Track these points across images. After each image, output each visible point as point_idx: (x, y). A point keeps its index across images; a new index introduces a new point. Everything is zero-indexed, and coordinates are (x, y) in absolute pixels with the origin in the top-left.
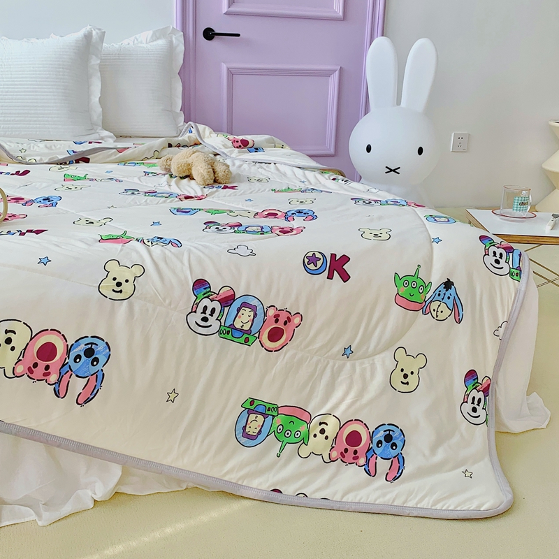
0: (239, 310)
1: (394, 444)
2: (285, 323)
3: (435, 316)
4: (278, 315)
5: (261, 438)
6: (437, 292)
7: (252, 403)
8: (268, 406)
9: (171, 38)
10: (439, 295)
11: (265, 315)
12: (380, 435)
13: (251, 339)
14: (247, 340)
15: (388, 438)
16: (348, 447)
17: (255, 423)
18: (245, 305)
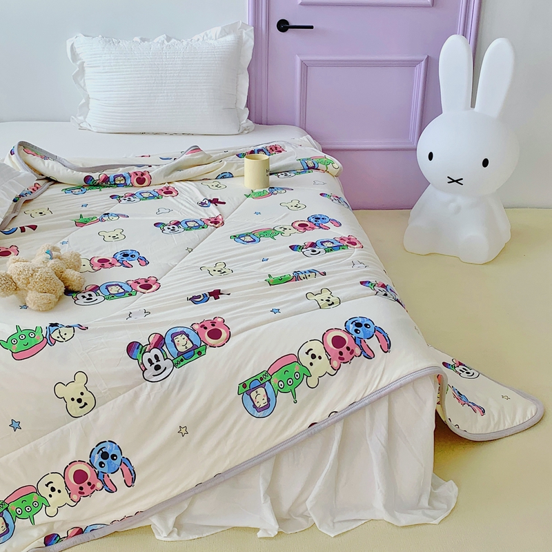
9: (242, 32)
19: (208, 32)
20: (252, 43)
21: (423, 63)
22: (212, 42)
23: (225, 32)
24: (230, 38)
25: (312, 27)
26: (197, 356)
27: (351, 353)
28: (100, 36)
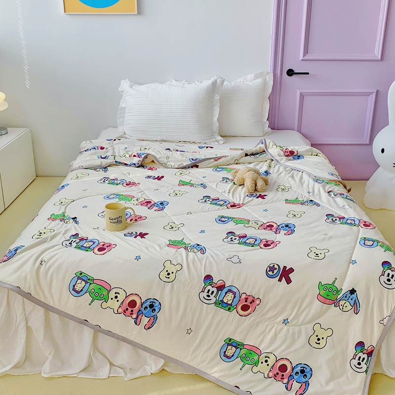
0: (226, 293)
1: (306, 375)
2: (251, 303)
3: (341, 309)
4: (247, 298)
5: (233, 358)
6: (345, 295)
7: (230, 340)
8: (238, 343)
9: (266, 76)
10: (346, 297)
11: (240, 297)
12: (298, 369)
13: (232, 309)
14: (229, 309)
15: (302, 371)
16: (279, 372)
17: (231, 351)
18: (230, 291)
19: (246, 77)
20: (272, 83)
21: (374, 94)
22: (249, 83)
23: (256, 77)
24: (259, 80)
25: (308, 73)
28: (184, 81)
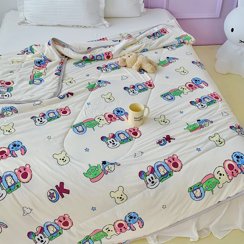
26: (169, 176)
27: (237, 172)
